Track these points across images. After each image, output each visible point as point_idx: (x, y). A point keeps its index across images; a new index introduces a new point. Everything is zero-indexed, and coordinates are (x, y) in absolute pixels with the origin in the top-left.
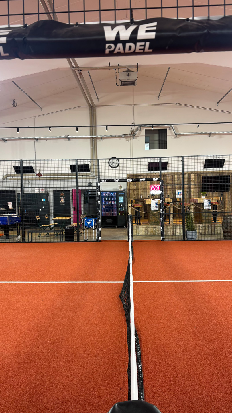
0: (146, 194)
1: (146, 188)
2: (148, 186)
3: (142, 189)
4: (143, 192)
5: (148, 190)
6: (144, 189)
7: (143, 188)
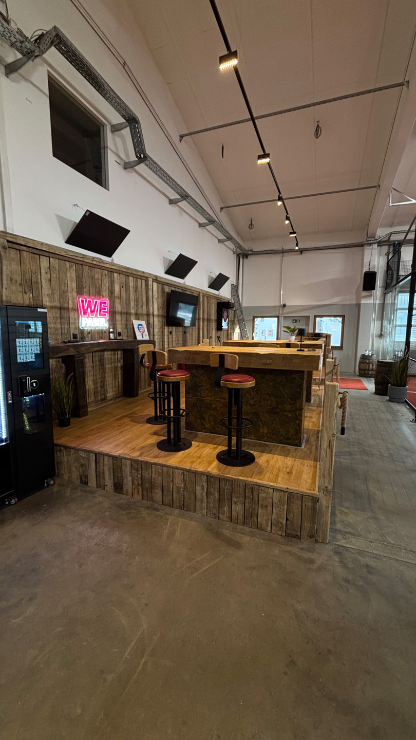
0: (66, 326)
1: (66, 305)
2: (73, 299)
3: (55, 307)
4: (59, 320)
5: (72, 315)
6: (60, 308)
7: (58, 304)
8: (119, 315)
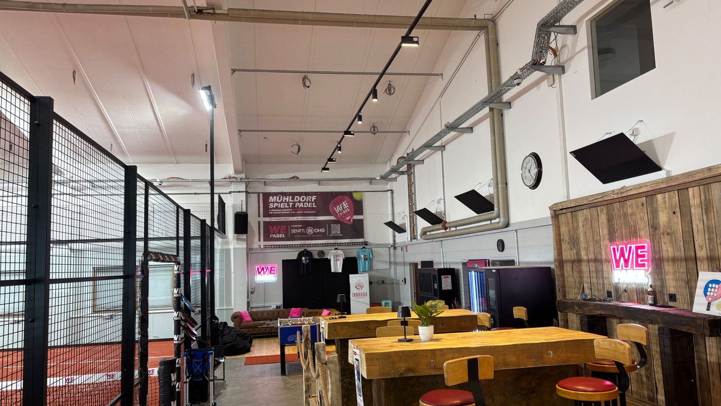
0: (601, 281)
1: (600, 257)
3: (591, 260)
5: (605, 267)
6: (595, 261)
7: (593, 257)
8: (671, 263)
